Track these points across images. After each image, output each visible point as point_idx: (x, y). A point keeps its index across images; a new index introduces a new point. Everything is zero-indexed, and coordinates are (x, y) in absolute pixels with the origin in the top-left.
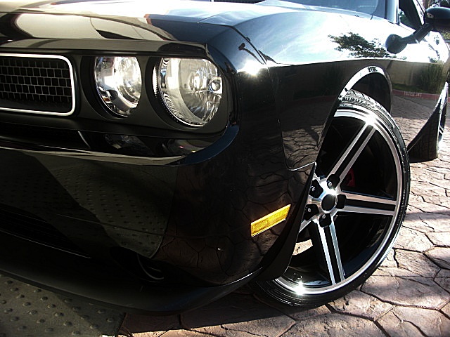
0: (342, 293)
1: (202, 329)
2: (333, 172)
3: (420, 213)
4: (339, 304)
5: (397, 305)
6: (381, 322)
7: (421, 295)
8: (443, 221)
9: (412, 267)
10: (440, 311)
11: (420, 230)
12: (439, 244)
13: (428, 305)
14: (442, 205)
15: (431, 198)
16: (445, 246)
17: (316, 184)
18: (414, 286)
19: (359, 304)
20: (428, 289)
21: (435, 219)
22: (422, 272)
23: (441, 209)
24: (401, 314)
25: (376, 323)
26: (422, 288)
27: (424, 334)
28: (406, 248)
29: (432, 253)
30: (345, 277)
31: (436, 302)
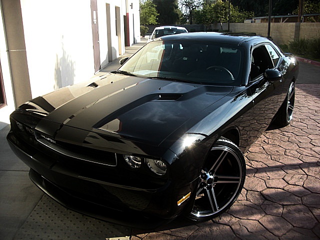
0: (219, 215)
1: (162, 232)
2: (211, 169)
3: (267, 168)
4: (217, 219)
5: (241, 219)
6: (233, 227)
7: (252, 214)
8: (276, 172)
9: (253, 199)
10: (258, 221)
11: (263, 178)
12: (270, 186)
13: (254, 218)
14: (280, 161)
15: (275, 157)
16: (272, 188)
17: (205, 174)
18: (250, 210)
19: (226, 219)
20: (256, 211)
21: (272, 171)
22: (256, 202)
23: (279, 164)
24: (241, 222)
25: (231, 227)
26: (254, 211)
27: (248, 231)
28: (253, 190)
29: (264, 192)
30: (219, 209)
31: (258, 217)
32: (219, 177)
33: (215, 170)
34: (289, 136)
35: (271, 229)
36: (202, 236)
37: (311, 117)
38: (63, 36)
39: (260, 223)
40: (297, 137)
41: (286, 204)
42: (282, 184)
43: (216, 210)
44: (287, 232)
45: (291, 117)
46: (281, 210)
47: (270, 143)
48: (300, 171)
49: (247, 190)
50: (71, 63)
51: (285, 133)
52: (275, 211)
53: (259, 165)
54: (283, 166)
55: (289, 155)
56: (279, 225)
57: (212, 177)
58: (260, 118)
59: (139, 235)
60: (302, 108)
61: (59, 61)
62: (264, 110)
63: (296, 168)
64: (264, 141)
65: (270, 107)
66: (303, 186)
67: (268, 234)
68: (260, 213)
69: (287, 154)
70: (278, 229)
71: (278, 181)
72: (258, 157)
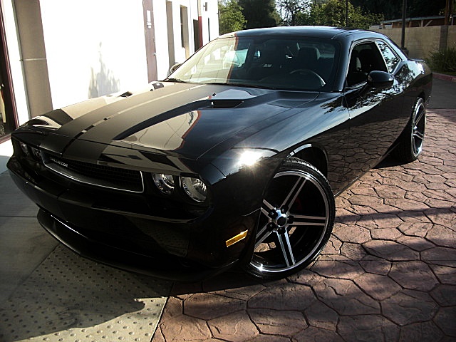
0: (297, 271)
1: (214, 292)
2: (284, 204)
3: (375, 214)
4: (293, 278)
5: (328, 278)
6: (315, 288)
7: (346, 272)
8: (389, 220)
9: (349, 253)
10: (353, 281)
11: (368, 227)
12: (377, 237)
13: (347, 277)
14: (396, 206)
15: (390, 200)
16: (379, 239)
17: (274, 211)
18: (343, 266)
19: (306, 278)
20: (352, 268)
21: (383, 218)
22: (354, 257)
23: (394, 209)
24: (328, 282)
25: (312, 288)
26: (349, 268)
27: (336, 293)
28: (351, 241)
29: (367, 245)
30: (296, 263)
31: (353, 275)
32: (295, 216)
33: (290, 206)
34: (415, 174)
35: (370, 291)
36: (269, 298)
37: (451, 151)
38: (101, 44)
39: (355, 283)
40: (425, 176)
41: (396, 259)
42: (394, 235)
43: (291, 264)
44: (393, 295)
45: (420, 149)
46: (388, 268)
47: (385, 182)
48: (424, 218)
49: (343, 242)
50: (114, 80)
51: (408, 170)
52: (379, 269)
53: (365, 211)
54: (400, 212)
55: (412, 198)
56: (381, 286)
57: (284, 216)
58: (370, 147)
59: (180, 296)
60: (440, 139)
61: (95, 77)
62: (377, 136)
63: (418, 215)
64: (377, 181)
65: (387, 133)
66: (425, 238)
67: (364, 298)
68: (357, 271)
69: (408, 196)
70: (380, 291)
71: (389, 231)
72: (365, 201)
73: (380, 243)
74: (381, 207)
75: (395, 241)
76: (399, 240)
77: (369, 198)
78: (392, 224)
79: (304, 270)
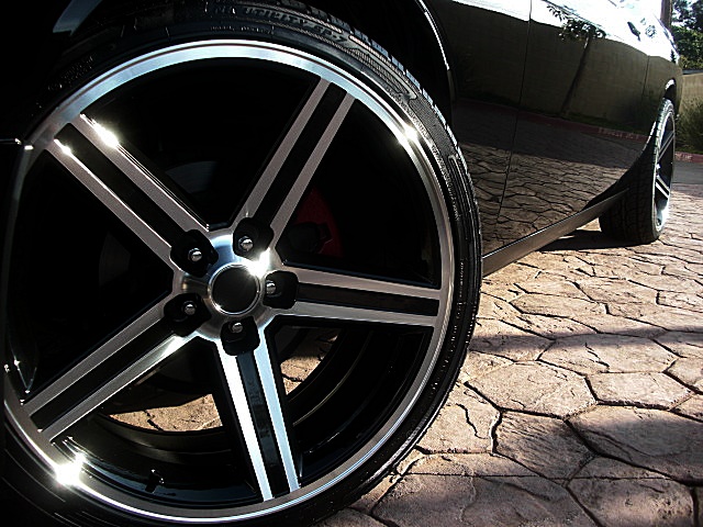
2: (247, 212)
3: (592, 334)
9: (528, 448)
11: (578, 369)
12: (611, 397)
14: (641, 319)
15: (623, 308)
16: (620, 404)
17: (199, 238)
18: (507, 501)
26: (530, 508)
28: (531, 408)
29: (586, 420)
30: (304, 482)
32: (306, 276)
33: (279, 224)
34: (666, 263)
42: (667, 393)
43: (279, 489)
45: (666, 214)
46: (684, 511)
47: (599, 273)
49: (502, 411)
51: (647, 256)
53: (561, 327)
54: (659, 333)
64: (579, 270)
69: (667, 301)
71: (646, 380)
72: (555, 306)
73: (628, 415)
74: (602, 320)
75: (675, 411)
76: (685, 408)
77: (566, 301)
78: (646, 363)
79: (347, 513)
